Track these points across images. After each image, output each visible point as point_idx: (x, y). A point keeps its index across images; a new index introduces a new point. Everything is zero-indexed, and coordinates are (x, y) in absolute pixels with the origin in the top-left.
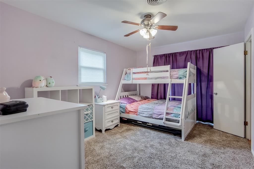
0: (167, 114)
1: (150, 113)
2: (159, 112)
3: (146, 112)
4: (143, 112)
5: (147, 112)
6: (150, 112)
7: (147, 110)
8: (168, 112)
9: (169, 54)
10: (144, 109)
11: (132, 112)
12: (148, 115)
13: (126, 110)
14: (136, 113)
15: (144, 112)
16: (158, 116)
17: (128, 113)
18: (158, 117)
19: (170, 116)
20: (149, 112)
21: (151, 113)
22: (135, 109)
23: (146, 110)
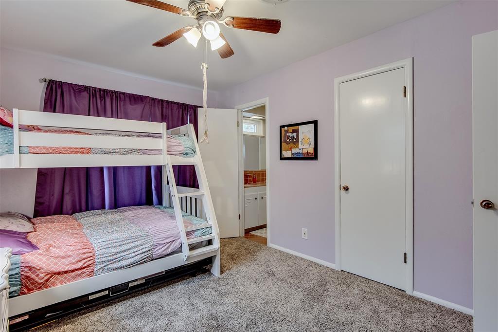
0: (188, 234)
1: (143, 250)
2: (169, 238)
3: (131, 251)
4: (118, 256)
5: (135, 250)
6: (143, 247)
7: (133, 245)
8: (189, 229)
9: (100, 90)
10: (121, 243)
11: (66, 272)
12: (139, 257)
13: (33, 276)
14: (90, 269)
15: (122, 254)
16: (168, 248)
17: (45, 285)
18: (169, 251)
19: (194, 237)
20: (141, 248)
21: (147, 249)
22: (85, 256)
23: (126, 247)
